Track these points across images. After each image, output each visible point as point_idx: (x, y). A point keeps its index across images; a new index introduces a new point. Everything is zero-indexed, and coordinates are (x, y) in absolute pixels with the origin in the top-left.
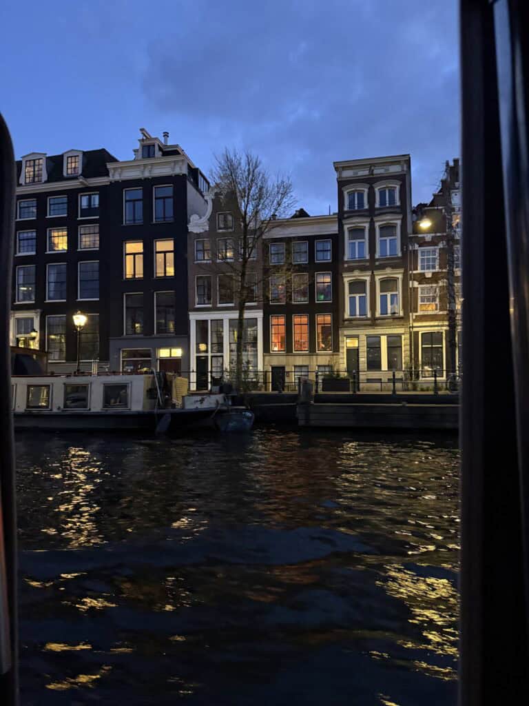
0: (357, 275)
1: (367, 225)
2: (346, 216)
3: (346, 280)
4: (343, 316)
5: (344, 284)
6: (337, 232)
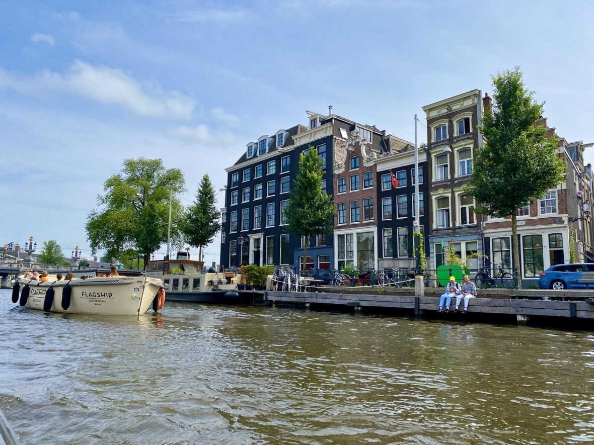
0: (441, 192)
2: (432, 146)
3: (434, 198)
4: (432, 227)
5: (432, 201)
6: (426, 160)
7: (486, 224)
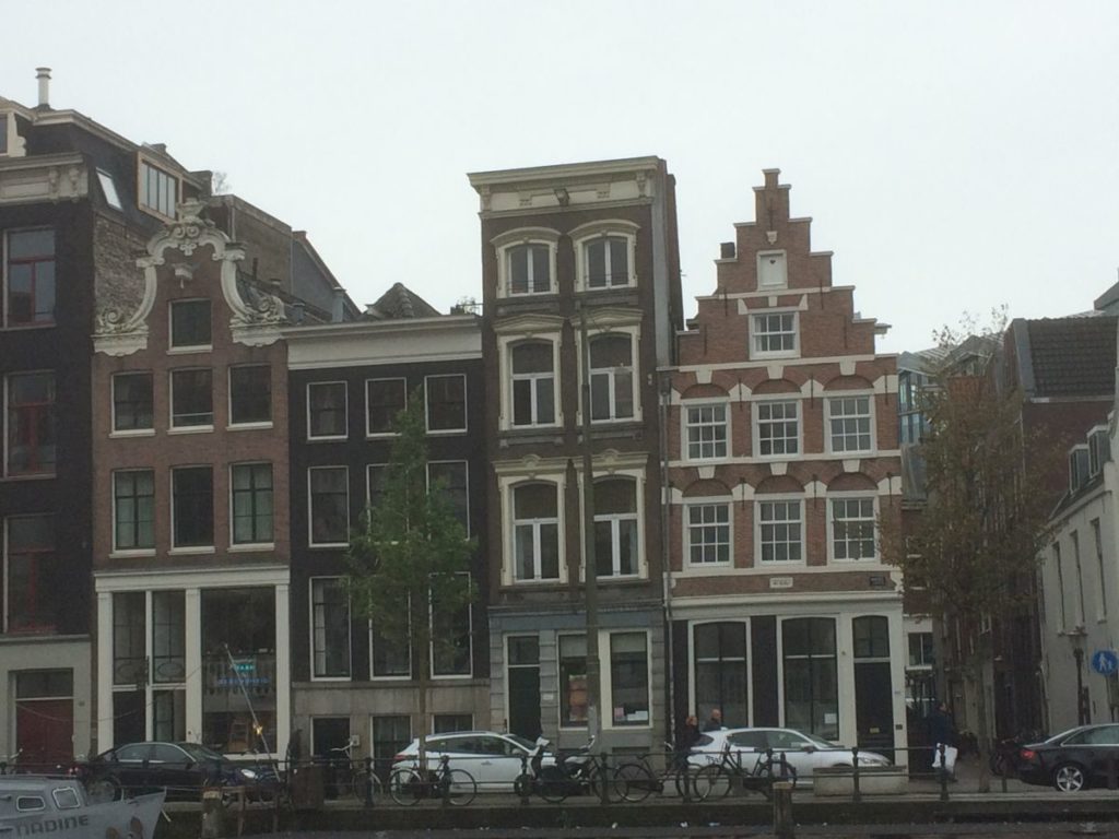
0: (533, 468)
1: (556, 338)
2: (501, 311)
3: (505, 483)
4: (499, 580)
5: (499, 494)
6: (480, 356)
7: (678, 580)
